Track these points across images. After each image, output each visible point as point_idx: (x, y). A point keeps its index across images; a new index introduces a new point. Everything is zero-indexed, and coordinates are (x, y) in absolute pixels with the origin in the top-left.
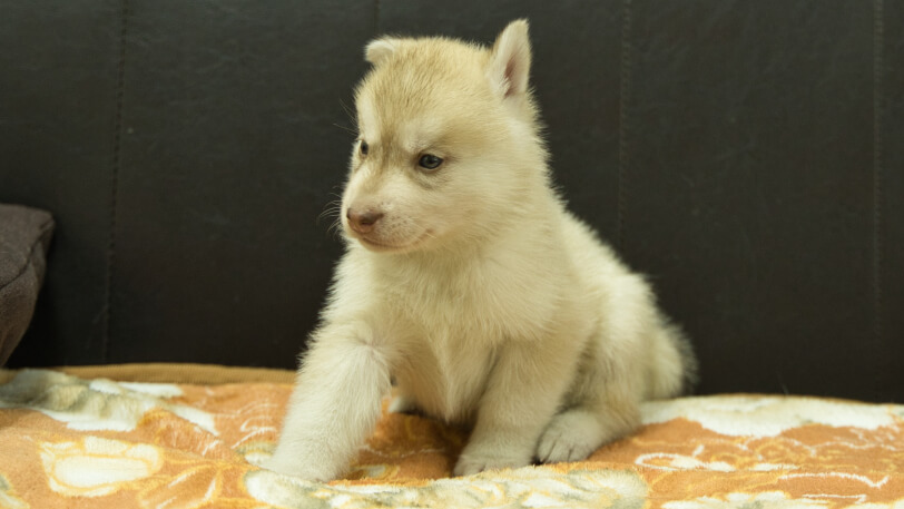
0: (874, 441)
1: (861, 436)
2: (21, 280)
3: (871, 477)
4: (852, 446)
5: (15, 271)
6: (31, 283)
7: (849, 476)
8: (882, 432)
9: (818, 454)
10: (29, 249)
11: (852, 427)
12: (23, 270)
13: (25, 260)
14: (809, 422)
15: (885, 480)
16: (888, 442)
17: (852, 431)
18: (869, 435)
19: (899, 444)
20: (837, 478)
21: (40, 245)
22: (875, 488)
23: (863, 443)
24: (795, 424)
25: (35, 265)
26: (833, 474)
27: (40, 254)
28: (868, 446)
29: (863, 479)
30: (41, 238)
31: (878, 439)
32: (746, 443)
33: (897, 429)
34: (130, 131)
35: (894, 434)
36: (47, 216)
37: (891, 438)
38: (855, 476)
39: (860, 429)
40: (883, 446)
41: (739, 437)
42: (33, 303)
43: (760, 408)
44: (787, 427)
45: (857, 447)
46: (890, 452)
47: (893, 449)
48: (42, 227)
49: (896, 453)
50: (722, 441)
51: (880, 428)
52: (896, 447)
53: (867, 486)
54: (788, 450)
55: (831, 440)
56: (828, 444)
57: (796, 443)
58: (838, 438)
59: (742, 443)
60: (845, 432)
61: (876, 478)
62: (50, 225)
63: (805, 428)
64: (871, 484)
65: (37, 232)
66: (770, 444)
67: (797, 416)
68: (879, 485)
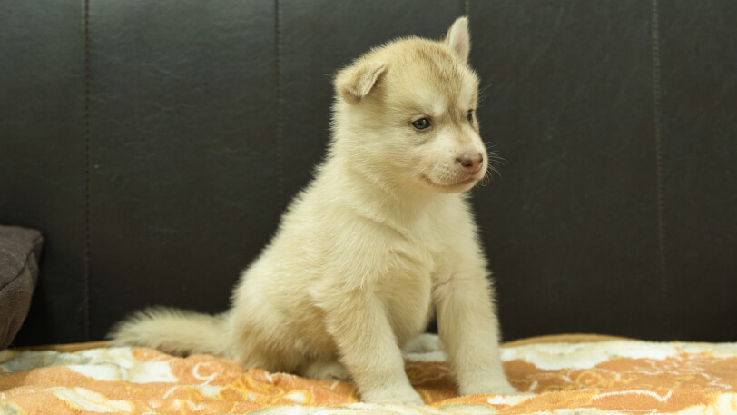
0: (663, 368)
1: (653, 365)
2: (20, 279)
3: (659, 393)
4: (647, 373)
5: (15, 273)
6: (27, 283)
7: (644, 392)
8: (669, 361)
9: (622, 378)
10: (25, 257)
11: (647, 359)
12: (21, 272)
13: (22, 264)
14: (615, 356)
15: (669, 395)
16: (673, 369)
17: (647, 361)
18: (659, 364)
19: (681, 369)
20: (635, 394)
21: (33, 254)
22: (663, 402)
23: (655, 370)
24: (605, 359)
25: (30, 269)
26: (632, 391)
27: (33, 262)
28: (659, 372)
29: (654, 394)
30: (34, 250)
31: (666, 366)
32: (569, 374)
33: (680, 359)
34: (97, 166)
35: (678, 363)
36: (37, 233)
37: (676, 365)
38: (648, 393)
39: (653, 360)
40: (669, 372)
41: (563, 369)
42: (30, 297)
43: (577, 350)
44: (598, 362)
45: (650, 374)
46: (675, 376)
47: (677, 373)
48: (34, 241)
49: (680, 376)
50: (550, 374)
51: (668, 358)
52: (680, 372)
53: (656, 401)
54: (599, 377)
55: (631, 369)
56: (629, 372)
57: (606, 371)
58: (637, 368)
59: (565, 374)
60: (642, 363)
61: (662, 394)
62: (41, 240)
63: (612, 361)
64: (660, 399)
65: (30, 245)
66: (586, 372)
67: (606, 353)
68: (665, 399)
